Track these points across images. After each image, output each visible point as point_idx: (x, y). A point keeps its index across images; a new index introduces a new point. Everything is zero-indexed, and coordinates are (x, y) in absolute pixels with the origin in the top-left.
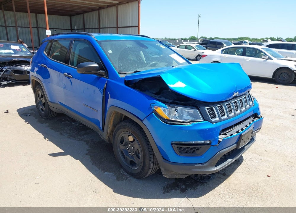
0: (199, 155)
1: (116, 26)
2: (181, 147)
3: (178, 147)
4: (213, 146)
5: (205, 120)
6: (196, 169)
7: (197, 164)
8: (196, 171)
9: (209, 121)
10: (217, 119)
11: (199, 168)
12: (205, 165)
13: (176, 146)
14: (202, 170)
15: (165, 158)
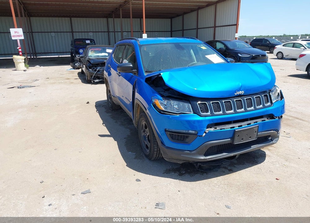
0: (188, 143)
1: (214, 26)
2: (173, 134)
3: (170, 134)
4: (199, 136)
5: (195, 113)
6: (184, 155)
7: (186, 150)
8: (186, 157)
9: (199, 114)
10: (209, 113)
11: (188, 154)
12: (193, 152)
13: (169, 133)
14: (191, 157)
15: (163, 143)
